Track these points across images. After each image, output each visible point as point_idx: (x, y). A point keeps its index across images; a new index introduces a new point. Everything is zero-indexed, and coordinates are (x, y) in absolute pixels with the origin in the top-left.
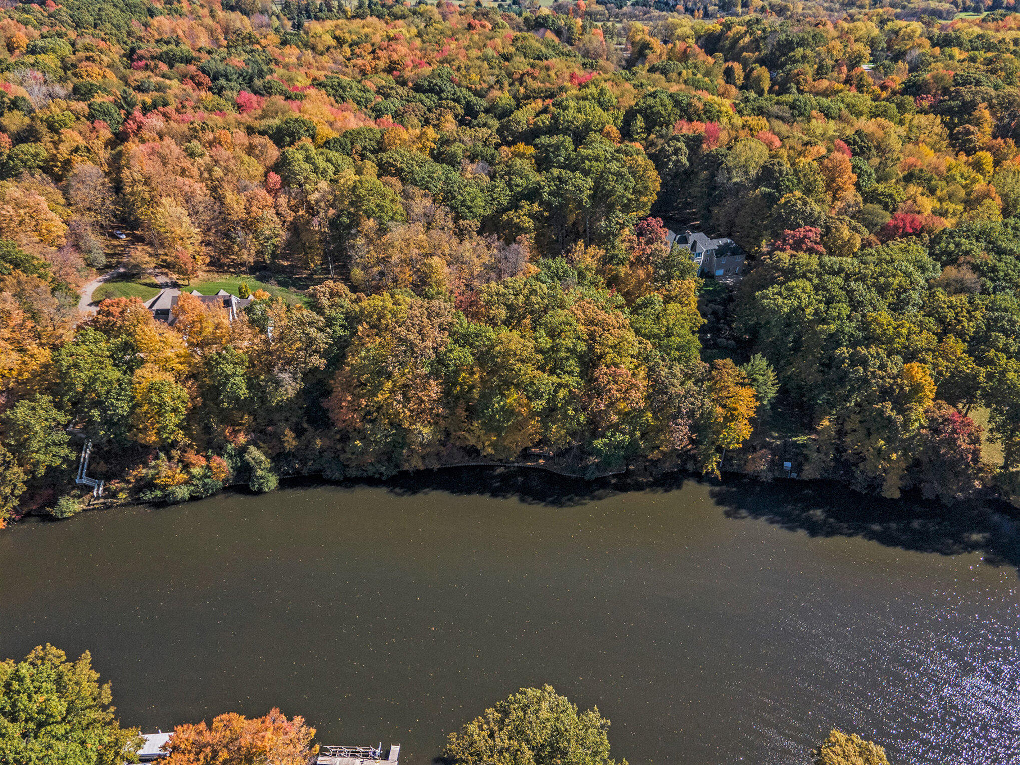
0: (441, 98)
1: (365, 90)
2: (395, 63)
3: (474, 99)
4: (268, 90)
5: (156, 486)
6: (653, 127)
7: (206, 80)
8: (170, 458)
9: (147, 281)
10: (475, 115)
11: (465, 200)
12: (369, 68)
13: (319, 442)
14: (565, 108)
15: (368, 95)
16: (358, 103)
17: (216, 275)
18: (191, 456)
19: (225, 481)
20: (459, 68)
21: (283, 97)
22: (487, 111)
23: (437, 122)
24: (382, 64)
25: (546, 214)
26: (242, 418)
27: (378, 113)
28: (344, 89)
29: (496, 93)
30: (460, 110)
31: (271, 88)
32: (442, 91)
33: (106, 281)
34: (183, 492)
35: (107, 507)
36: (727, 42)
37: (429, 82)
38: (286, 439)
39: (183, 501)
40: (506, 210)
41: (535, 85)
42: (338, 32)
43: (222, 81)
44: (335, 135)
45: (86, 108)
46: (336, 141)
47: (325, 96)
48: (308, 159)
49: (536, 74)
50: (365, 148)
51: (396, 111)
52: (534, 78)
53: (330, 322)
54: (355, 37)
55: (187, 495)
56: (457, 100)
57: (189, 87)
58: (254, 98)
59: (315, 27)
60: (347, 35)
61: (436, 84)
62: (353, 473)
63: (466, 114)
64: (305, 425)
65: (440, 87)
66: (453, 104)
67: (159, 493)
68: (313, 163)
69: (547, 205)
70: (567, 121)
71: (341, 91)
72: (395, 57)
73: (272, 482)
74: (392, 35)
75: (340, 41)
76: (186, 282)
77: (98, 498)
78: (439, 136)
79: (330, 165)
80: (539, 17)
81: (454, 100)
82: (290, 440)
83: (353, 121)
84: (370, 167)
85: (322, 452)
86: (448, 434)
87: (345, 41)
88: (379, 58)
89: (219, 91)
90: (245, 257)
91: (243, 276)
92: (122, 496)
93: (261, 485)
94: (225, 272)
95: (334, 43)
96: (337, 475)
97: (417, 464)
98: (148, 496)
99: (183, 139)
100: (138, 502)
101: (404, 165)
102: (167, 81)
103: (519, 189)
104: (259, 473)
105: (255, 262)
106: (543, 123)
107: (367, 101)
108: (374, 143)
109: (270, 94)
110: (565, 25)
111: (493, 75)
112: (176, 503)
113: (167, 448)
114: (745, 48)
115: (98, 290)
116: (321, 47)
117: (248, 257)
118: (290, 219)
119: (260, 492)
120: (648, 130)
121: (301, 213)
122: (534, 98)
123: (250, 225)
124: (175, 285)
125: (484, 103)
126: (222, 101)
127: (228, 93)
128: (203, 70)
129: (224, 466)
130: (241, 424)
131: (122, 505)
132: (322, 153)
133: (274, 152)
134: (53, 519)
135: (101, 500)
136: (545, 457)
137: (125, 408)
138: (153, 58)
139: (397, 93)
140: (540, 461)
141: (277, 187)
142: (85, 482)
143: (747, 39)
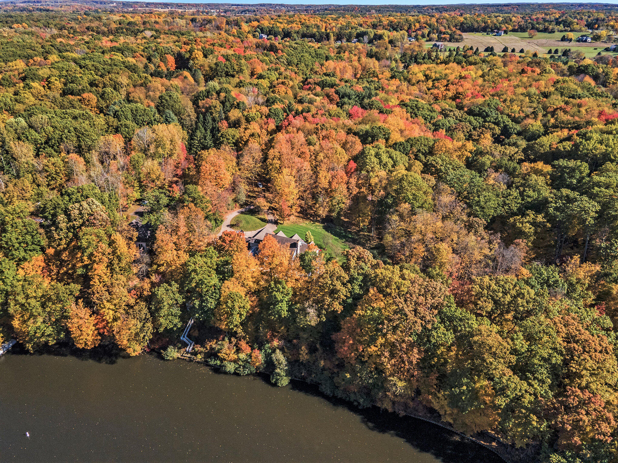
0: (485, 121)
1: (432, 111)
2: (460, 94)
3: (510, 123)
4: (371, 106)
5: (218, 357)
7: (337, 98)
8: (230, 342)
9: (262, 217)
10: (508, 135)
11: (479, 201)
12: (441, 96)
13: (322, 363)
14: (589, 139)
15: (434, 114)
16: (425, 119)
17: (301, 220)
18: (243, 344)
19: (258, 368)
20: (505, 101)
21: (378, 111)
22: (519, 134)
23: (477, 138)
24: (450, 94)
25: (549, 225)
26: (280, 328)
27: (437, 127)
28: (418, 109)
29: (530, 121)
30: (498, 131)
31: (372, 105)
32: (488, 116)
33: (242, 213)
34: (231, 367)
35: (191, 360)
37: (480, 109)
38: (302, 352)
39: (229, 373)
40: (514, 214)
41: (564, 117)
42: (428, 72)
43: (346, 100)
44: (402, 140)
45: (268, 111)
46: (401, 144)
47: (405, 113)
48: (377, 155)
49: (568, 109)
50: (419, 151)
51: (449, 127)
52: (565, 112)
54: (438, 75)
55: (233, 371)
56: (497, 124)
57: (326, 101)
58: (360, 110)
59: (414, 68)
60: (433, 74)
61: (484, 111)
62: (339, 394)
63: (502, 134)
64: (318, 346)
65: (486, 113)
66: (493, 126)
67: (218, 362)
68: (379, 159)
69: (550, 218)
70: (587, 149)
71: (416, 110)
72: (461, 90)
73: (285, 381)
74: (463, 75)
75: (427, 77)
76: (282, 222)
77: (188, 353)
78: (475, 149)
79: (390, 160)
80: (581, 66)
81: (494, 123)
82: (304, 354)
83: (416, 132)
84: (418, 166)
85: (323, 369)
86: (418, 392)
87: (430, 78)
88: (449, 90)
89: (341, 105)
90: (321, 212)
91: (317, 224)
92: (199, 357)
93: (277, 380)
94: (308, 219)
95: (423, 78)
96: (328, 392)
97: (387, 406)
98: (212, 363)
100: (206, 364)
101: (442, 168)
102: (315, 98)
103: (529, 200)
104: (278, 371)
105: (327, 216)
106: (564, 148)
107: (431, 118)
108: (426, 149)
109: (371, 109)
110: (603, 72)
111: (531, 107)
112: (226, 373)
113: (232, 334)
115: (237, 217)
116: (414, 81)
117: (323, 212)
118: (354, 193)
119: (275, 385)
121: (362, 190)
122: (562, 128)
123: (329, 192)
124: (276, 223)
125: (518, 127)
126: (341, 111)
127: (346, 107)
128: (337, 92)
129: (259, 357)
130: (278, 332)
131: (198, 362)
132: (388, 152)
133: (359, 147)
134: (163, 358)
135: (189, 355)
136: (499, 442)
137: (211, 304)
138: (315, 83)
139: (454, 115)
140: (494, 444)
141: (353, 171)
142: (185, 340)
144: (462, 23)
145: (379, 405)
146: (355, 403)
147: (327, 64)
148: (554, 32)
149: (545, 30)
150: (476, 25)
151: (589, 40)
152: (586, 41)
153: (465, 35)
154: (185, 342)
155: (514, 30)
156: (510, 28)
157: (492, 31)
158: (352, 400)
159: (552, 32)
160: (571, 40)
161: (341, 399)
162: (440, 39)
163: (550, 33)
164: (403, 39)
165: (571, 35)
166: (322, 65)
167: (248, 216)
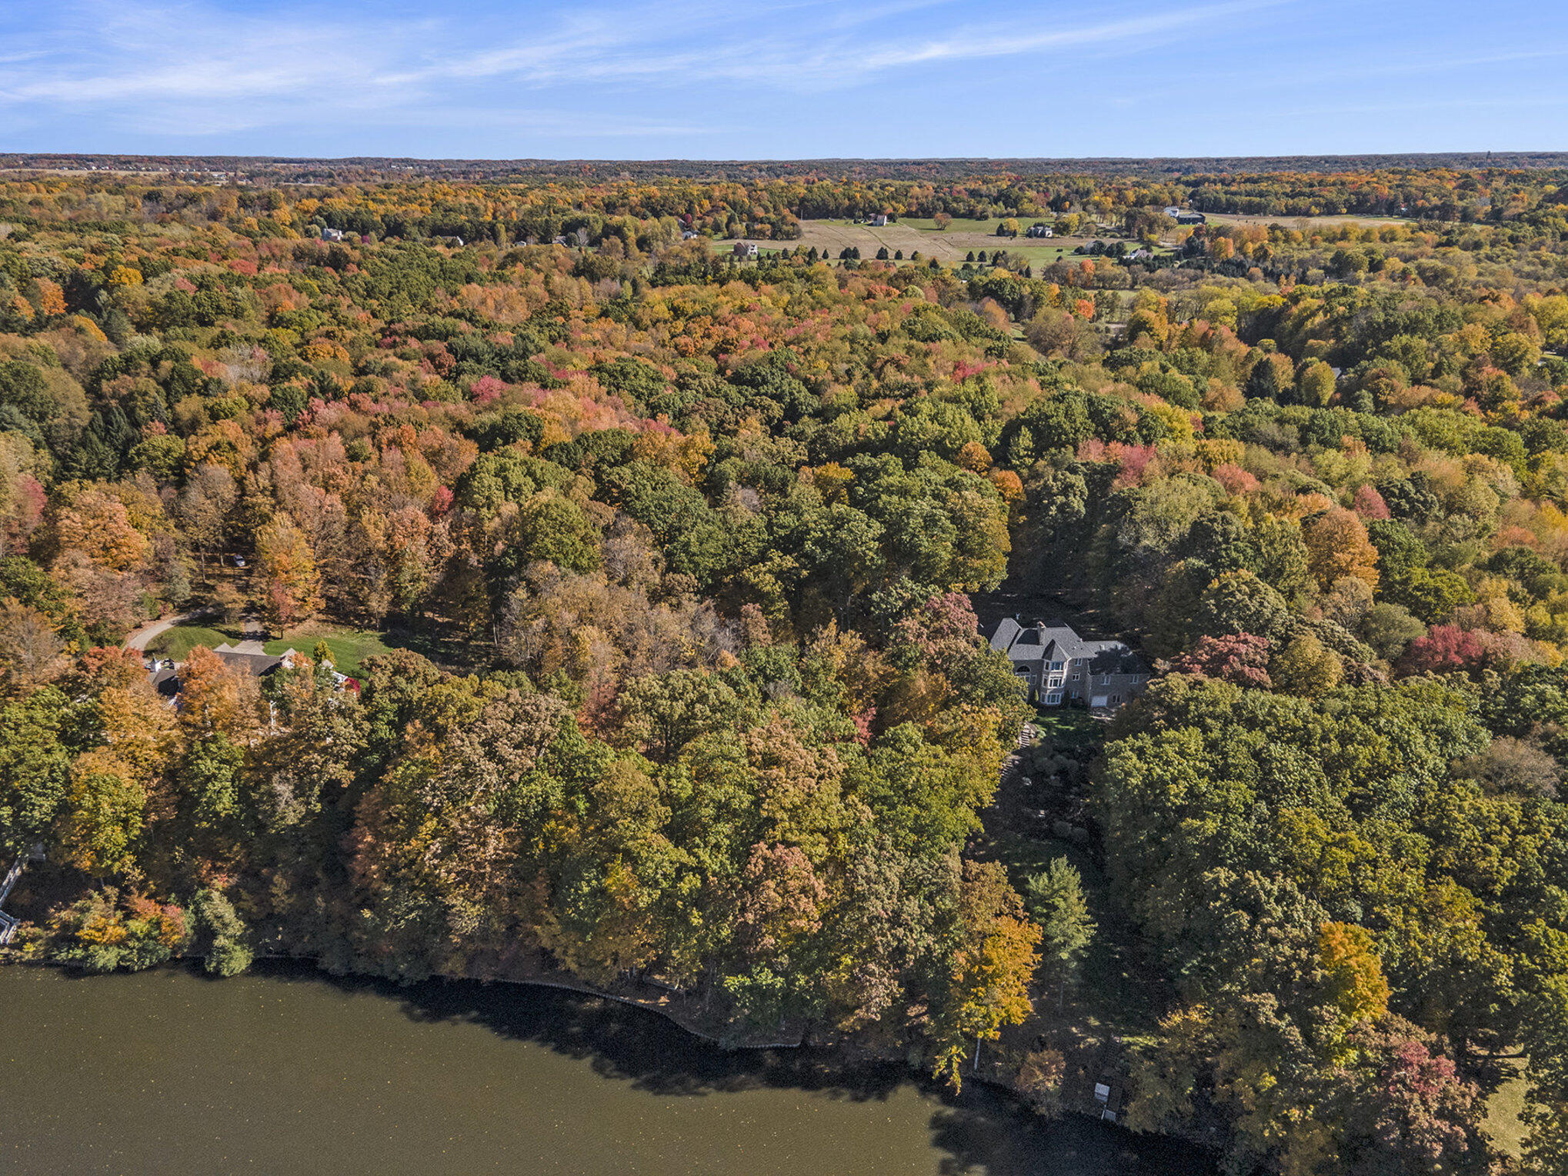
0: (757, 394)
2: (728, 343)
3: (803, 394)
4: (522, 376)
5: (77, 941)
7: (450, 360)
8: (106, 900)
9: (232, 628)
10: (795, 418)
12: (692, 349)
14: (917, 413)
15: (658, 386)
16: (638, 397)
17: (332, 629)
18: (140, 902)
19: (176, 948)
20: (806, 352)
21: (538, 385)
22: (813, 413)
23: (732, 427)
24: (710, 344)
25: (804, 573)
26: (230, 850)
27: (654, 410)
28: (625, 376)
29: (838, 388)
30: (777, 410)
31: (526, 372)
32: (765, 382)
33: (182, 623)
34: (107, 958)
35: (9, 962)
36: (1290, 323)
37: (754, 370)
38: (275, 890)
39: (105, 972)
41: (896, 377)
42: (678, 302)
43: (469, 363)
44: (568, 439)
45: (268, 393)
47: (596, 385)
48: (501, 471)
49: (907, 361)
51: (681, 410)
52: (899, 367)
53: (374, 714)
54: (698, 307)
55: (113, 963)
56: (778, 397)
57: (424, 369)
58: (497, 383)
59: (653, 294)
60: (690, 305)
61: (759, 374)
62: (361, 966)
63: (785, 417)
64: (319, 875)
65: (763, 377)
66: (769, 401)
67: (79, 953)
69: (806, 560)
70: (912, 434)
71: (621, 379)
72: (733, 334)
73: (240, 960)
74: (747, 304)
75: (676, 312)
76: (276, 634)
77: (3, 945)
78: (715, 447)
79: (529, 479)
80: (990, 281)
81: (773, 397)
82: (280, 893)
83: (604, 421)
84: (585, 485)
85: (329, 918)
86: (513, 924)
87: (684, 314)
88: (710, 336)
90: (374, 604)
91: (366, 632)
92: (30, 948)
93: (220, 962)
94: (349, 623)
95: (667, 315)
96: (337, 966)
97: (454, 967)
98: (62, 956)
100: (48, 962)
101: (632, 488)
102: (400, 362)
103: (782, 532)
104: (221, 941)
105: (389, 613)
106: (875, 434)
107: (650, 394)
108: (617, 453)
109: (523, 380)
110: (1031, 293)
111: (848, 361)
112: (94, 972)
114: (1315, 334)
115: (168, 632)
116: (646, 321)
117: (379, 604)
118: (448, 554)
119: (217, 975)
121: (463, 547)
122: (885, 397)
123: (393, 559)
124: (264, 637)
125: (816, 403)
126: (451, 388)
127: (465, 378)
128: (450, 349)
129: (180, 921)
130: (226, 860)
131: (30, 964)
132: (528, 463)
133: (468, 458)
136: (670, 993)
138: (408, 332)
139: (700, 384)
140: (663, 999)
143: (1319, 318)
144: (803, 200)
147: (463, 290)
148: (986, 218)
149: (970, 214)
150: (832, 205)
151: (1049, 232)
152: (1043, 235)
153: (802, 224)
155: (909, 215)
156: (902, 209)
157: (866, 216)
158: (386, 971)
159: (983, 217)
160: (1014, 234)
161: (364, 975)
162: (751, 234)
163: (979, 219)
164: (669, 234)
165: (1014, 223)
166: (453, 294)
167: (194, 629)
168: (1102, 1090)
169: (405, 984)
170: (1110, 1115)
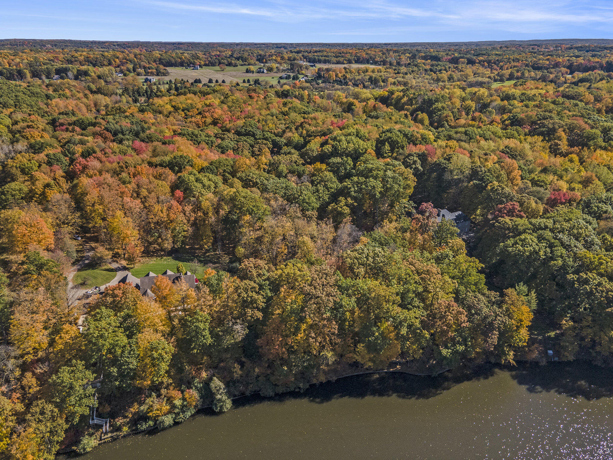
0: (256, 139)
1: (209, 136)
2: (217, 119)
3: (278, 139)
4: (150, 139)
5: (149, 418)
6: (394, 149)
8: (159, 396)
9: (106, 267)
10: (280, 148)
11: (304, 199)
12: (201, 123)
13: (257, 370)
14: (340, 141)
15: (211, 139)
16: (208, 144)
17: (147, 259)
18: (172, 392)
19: (196, 406)
20: (259, 121)
21: (161, 143)
22: (286, 145)
24: (209, 120)
25: (355, 204)
26: (202, 359)
27: (223, 150)
28: (196, 136)
29: (288, 134)
30: (270, 145)
32: (255, 134)
34: (168, 420)
35: (114, 439)
36: (393, 101)
37: (245, 129)
38: (235, 370)
39: (170, 426)
40: (328, 204)
41: (313, 129)
42: (174, 104)
43: (120, 136)
44: (207, 164)
45: (46, 158)
46: (208, 168)
47: (187, 141)
48: (197, 180)
49: (310, 122)
50: (224, 171)
52: (310, 125)
53: (261, 287)
54: (184, 106)
55: (172, 422)
56: (266, 139)
57: (100, 140)
58: (143, 145)
59: (158, 101)
60: (180, 105)
61: (250, 131)
62: (280, 390)
63: (274, 147)
64: (244, 359)
65: (253, 132)
66: (265, 142)
67: (151, 423)
68: (202, 183)
69: (355, 198)
70: (343, 148)
71: (194, 137)
72: (216, 116)
73: (228, 404)
74: (208, 104)
75: (176, 108)
76: (132, 266)
77: (106, 433)
80: (284, 91)
81: (264, 139)
82: (237, 370)
83: (215, 156)
85: (258, 376)
87: (179, 109)
88: (206, 117)
89: (121, 142)
90: (166, 245)
91: (165, 258)
92: (125, 429)
93: (221, 407)
94: (152, 256)
95: (172, 109)
96: (270, 393)
98: (144, 426)
99: (116, 173)
100: (135, 432)
102: (86, 138)
103: (333, 190)
104: (219, 397)
105: (172, 248)
106: (328, 150)
107: (212, 142)
108: (230, 168)
109: (152, 141)
110: (299, 94)
111: (282, 124)
112: (164, 429)
113: (156, 388)
114: (405, 104)
116: (165, 113)
117: (168, 245)
118: (192, 219)
119: (221, 412)
120: (392, 151)
122: (315, 136)
125: (283, 140)
126: (124, 148)
127: (126, 142)
128: (107, 129)
129: (193, 395)
130: (201, 364)
131: (124, 437)
132: (205, 176)
133: (172, 177)
134: (78, 455)
135: (109, 435)
136: (400, 364)
137: (134, 363)
138: (70, 124)
139: (228, 137)
140: (398, 367)
141: (182, 199)
142: (96, 421)
143: (405, 99)
144: (160, 59)
145: (314, 381)
146: (297, 390)
147: (53, 102)
148: (237, 66)
149: (230, 64)
150: (173, 61)
151: (265, 71)
152: (263, 72)
153: (169, 69)
154: (96, 425)
155: (206, 65)
156: (203, 63)
157: (189, 66)
158: (292, 389)
159: (236, 66)
160: (253, 72)
161: (282, 394)
162: (147, 74)
163: (234, 66)
164: (112, 74)
165: (253, 68)
166: (47, 104)
168: (550, 352)
169: (302, 391)
170: (556, 359)
